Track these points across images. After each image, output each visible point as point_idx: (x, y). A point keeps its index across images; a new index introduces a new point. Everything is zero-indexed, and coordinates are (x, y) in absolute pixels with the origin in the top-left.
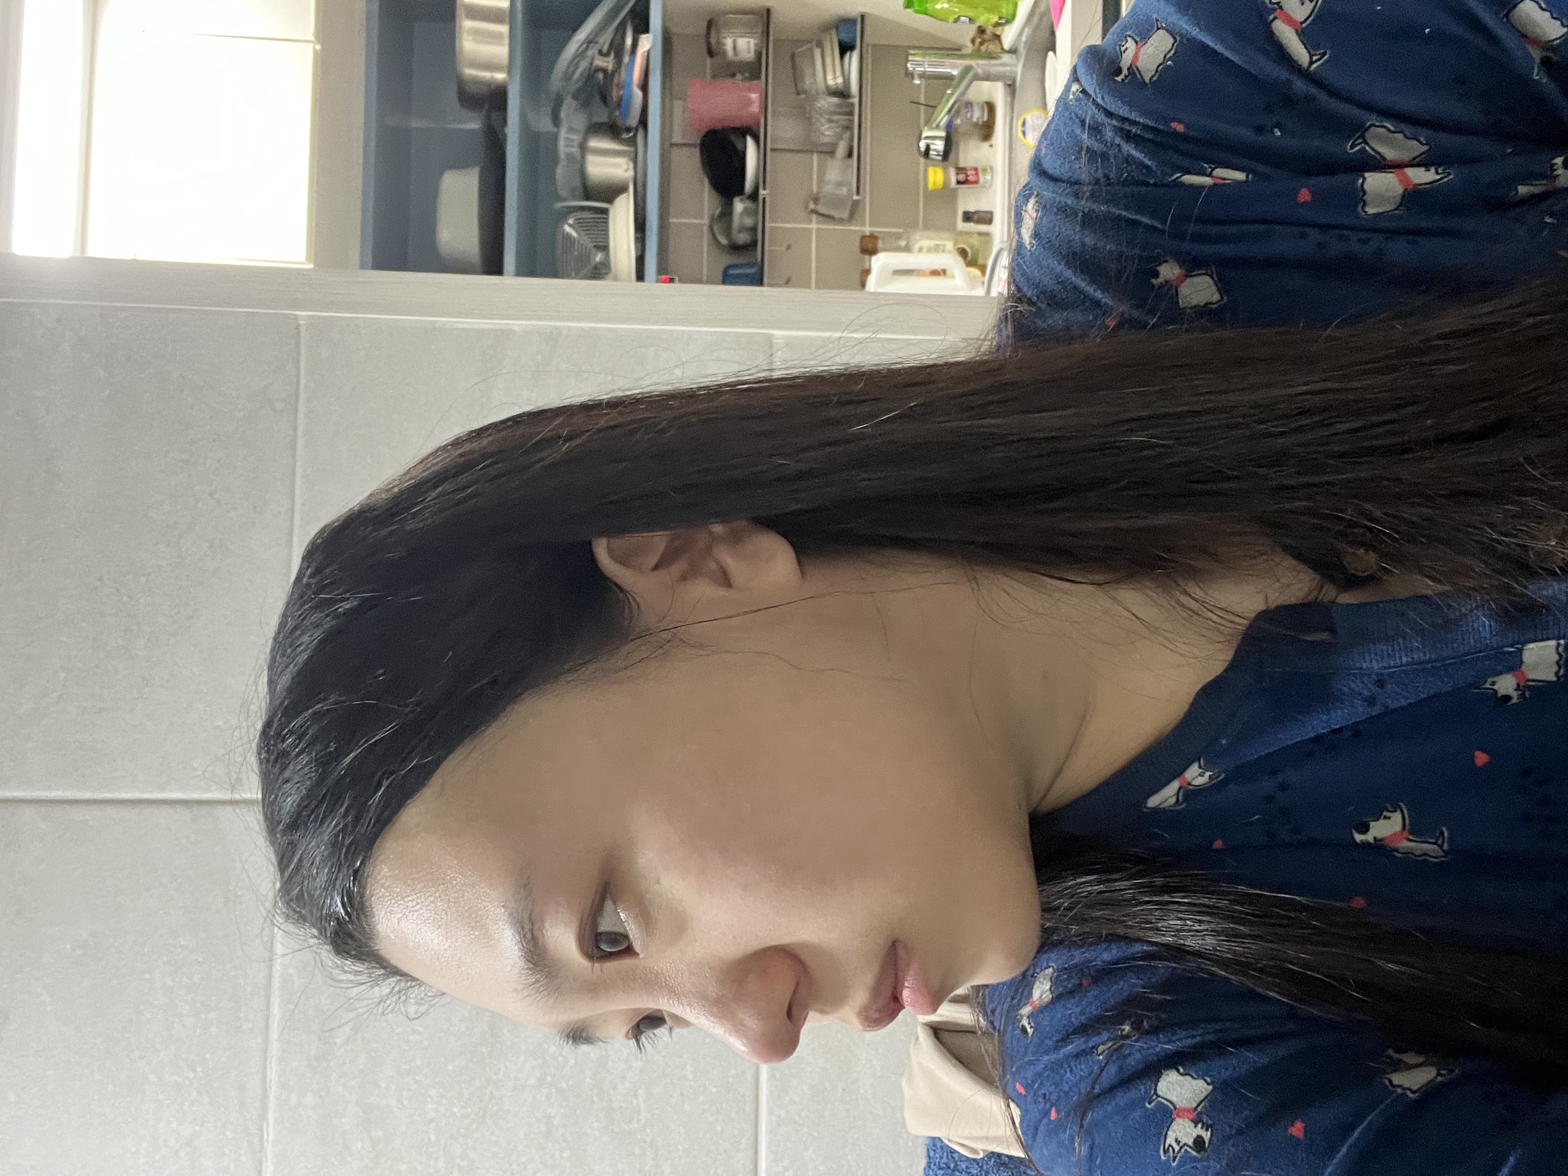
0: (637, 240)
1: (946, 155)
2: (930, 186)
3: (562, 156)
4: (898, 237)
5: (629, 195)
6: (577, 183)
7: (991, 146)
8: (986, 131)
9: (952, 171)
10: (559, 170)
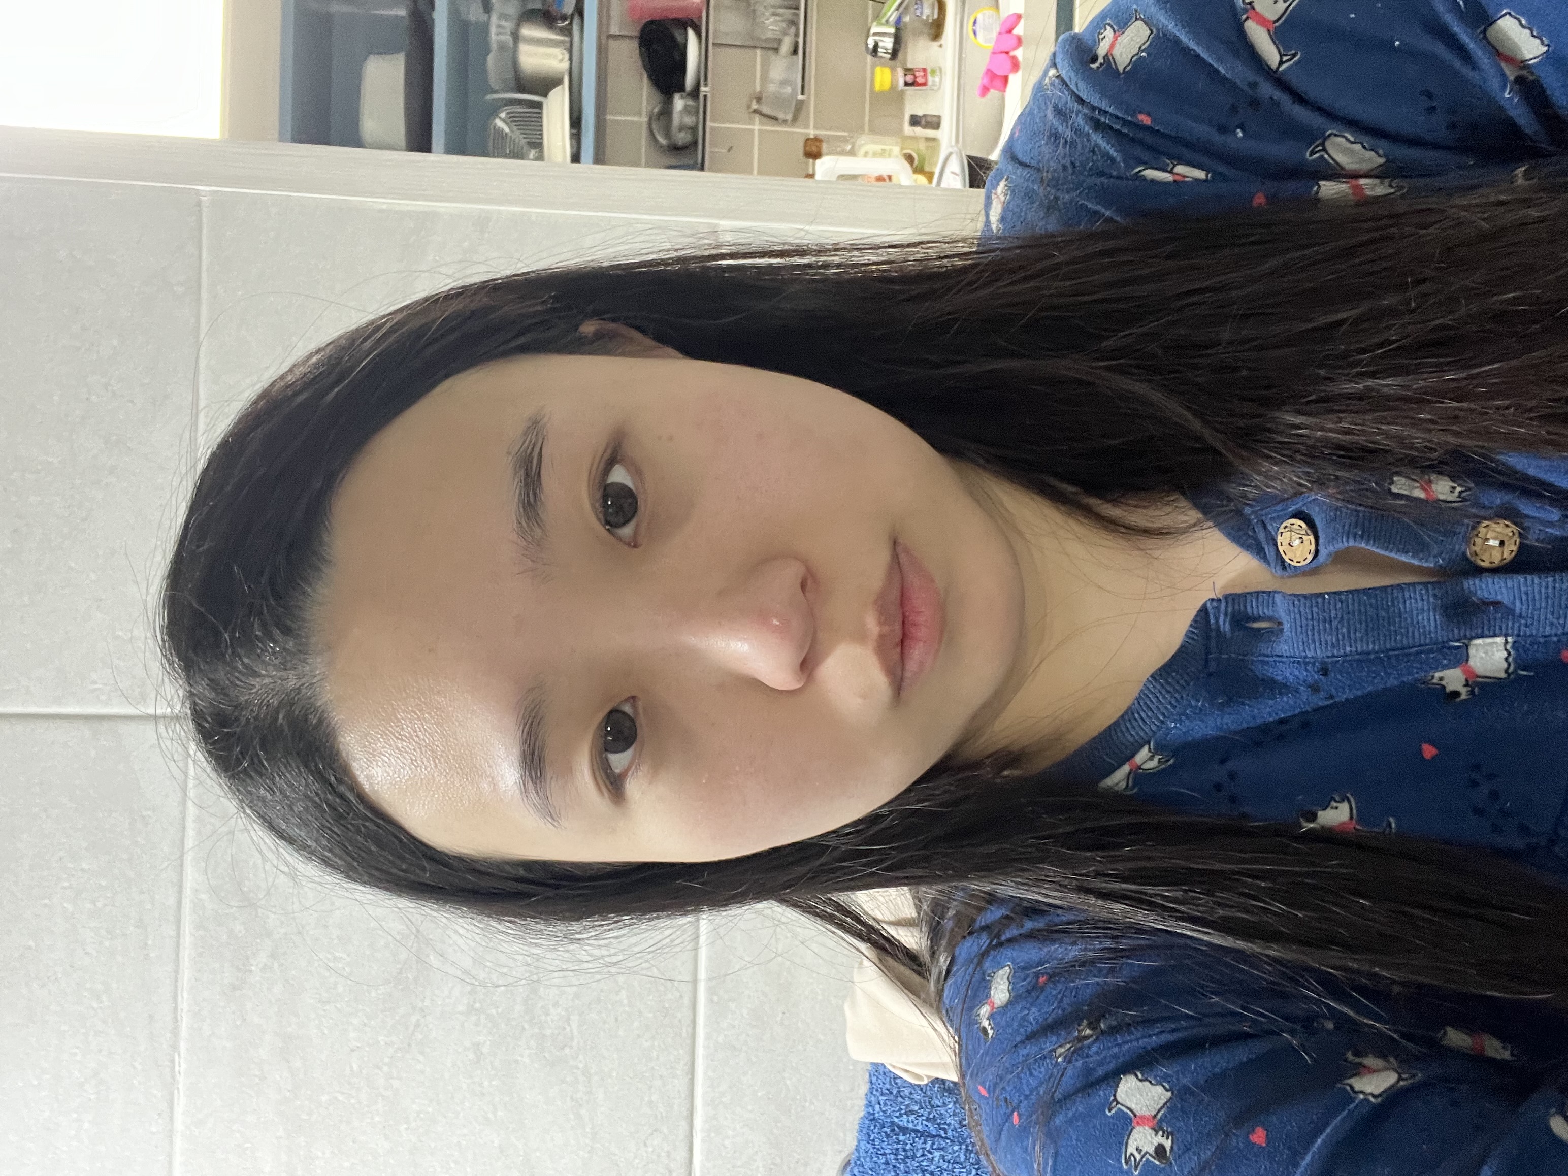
0: (572, 136)
1: (894, 54)
2: (877, 88)
3: (494, 46)
4: (844, 140)
5: (563, 88)
6: (510, 75)
7: (941, 46)
8: (936, 29)
9: (900, 72)
10: (491, 59)
